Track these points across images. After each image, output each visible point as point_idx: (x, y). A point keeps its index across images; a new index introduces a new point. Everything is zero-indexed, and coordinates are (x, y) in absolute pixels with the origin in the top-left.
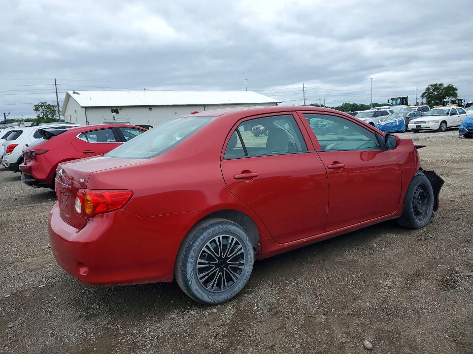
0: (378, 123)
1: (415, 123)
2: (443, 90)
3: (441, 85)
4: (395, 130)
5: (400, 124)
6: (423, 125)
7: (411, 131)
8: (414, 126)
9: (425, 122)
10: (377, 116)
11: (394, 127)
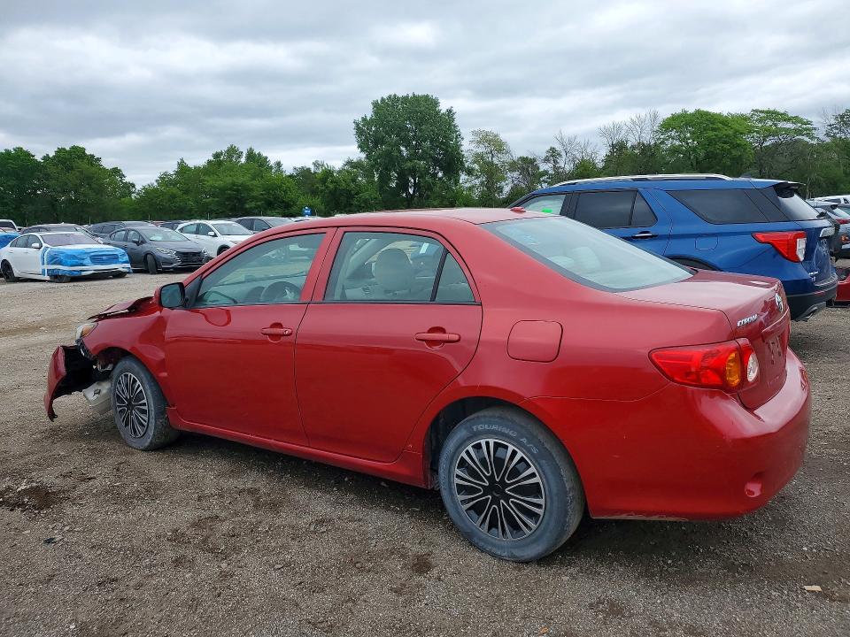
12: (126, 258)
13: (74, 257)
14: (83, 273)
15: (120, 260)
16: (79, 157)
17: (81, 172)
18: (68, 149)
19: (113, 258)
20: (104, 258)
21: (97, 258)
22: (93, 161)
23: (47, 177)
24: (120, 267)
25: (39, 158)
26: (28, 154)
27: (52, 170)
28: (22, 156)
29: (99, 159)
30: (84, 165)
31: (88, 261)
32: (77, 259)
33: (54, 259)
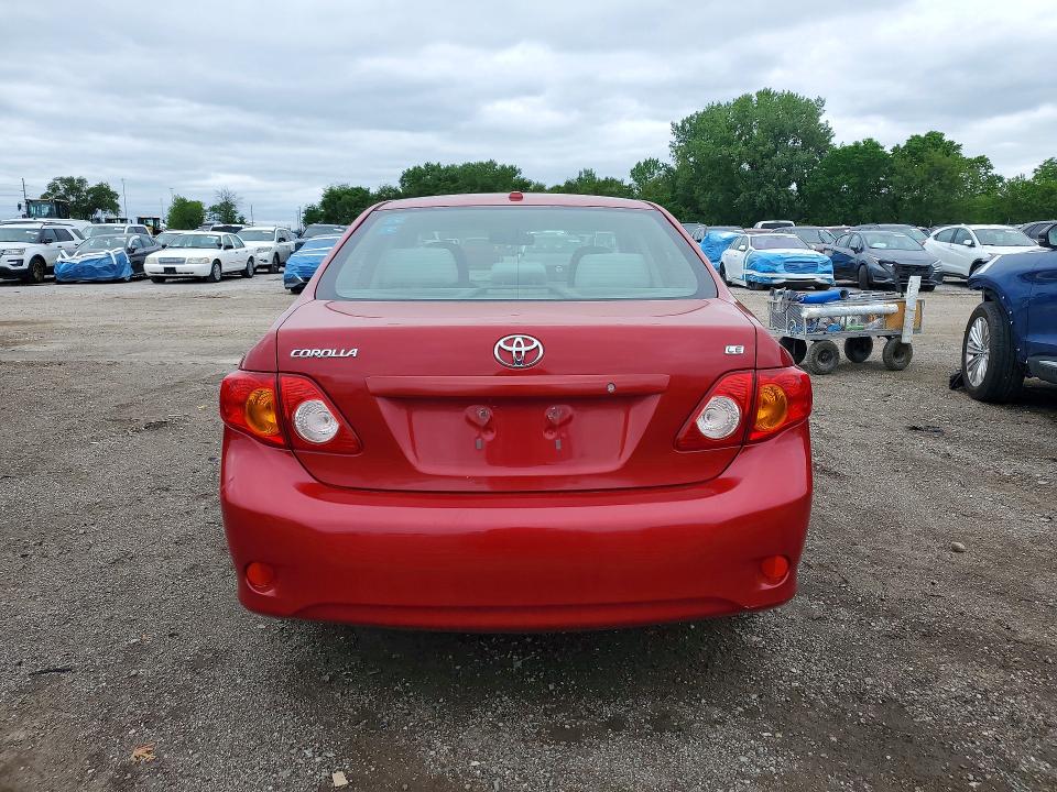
0: (59, 259)
1: (161, 263)
2: (88, 192)
3: (81, 181)
4: (110, 276)
5: (119, 262)
6: (178, 267)
7: (149, 278)
8: (160, 268)
9: (182, 261)
10: (50, 241)
11: (106, 268)
12: (830, 267)
13: (768, 262)
14: (774, 282)
15: (820, 269)
16: (936, 146)
17: (932, 164)
18: (923, 135)
19: (811, 266)
20: (801, 265)
21: (791, 265)
22: (951, 149)
23: (893, 171)
24: (818, 278)
25: (888, 150)
26: (877, 146)
27: (899, 163)
28: (871, 147)
29: (959, 147)
30: (936, 155)
31: (781, 267)
32: (770, 266)
33: (752, 265)
